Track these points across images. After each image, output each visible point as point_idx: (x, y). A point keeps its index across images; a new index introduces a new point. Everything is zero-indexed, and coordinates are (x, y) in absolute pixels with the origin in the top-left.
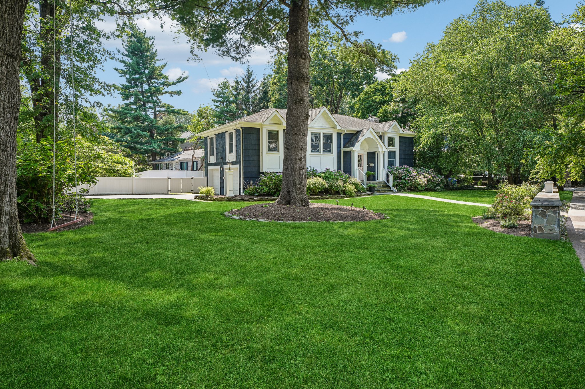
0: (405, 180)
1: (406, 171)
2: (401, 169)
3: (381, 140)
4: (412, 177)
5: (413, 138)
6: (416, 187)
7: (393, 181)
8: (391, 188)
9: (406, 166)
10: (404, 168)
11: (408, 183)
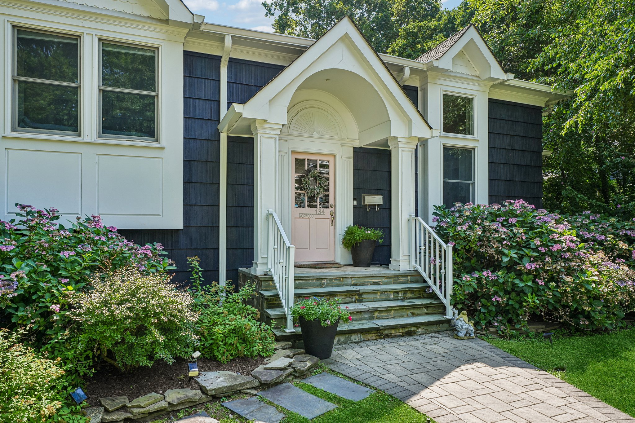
0: (519, 274)
1: (522, 224)
2: (494, 216)
3: (415, 104)
4: (556, 257)
5: (538, 110)
6: (576, 313)
7: (457, 275)
8: (443, 309)
9: (518, 205)
10: (512, 214)
11: (537, 291)
